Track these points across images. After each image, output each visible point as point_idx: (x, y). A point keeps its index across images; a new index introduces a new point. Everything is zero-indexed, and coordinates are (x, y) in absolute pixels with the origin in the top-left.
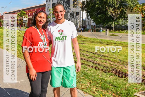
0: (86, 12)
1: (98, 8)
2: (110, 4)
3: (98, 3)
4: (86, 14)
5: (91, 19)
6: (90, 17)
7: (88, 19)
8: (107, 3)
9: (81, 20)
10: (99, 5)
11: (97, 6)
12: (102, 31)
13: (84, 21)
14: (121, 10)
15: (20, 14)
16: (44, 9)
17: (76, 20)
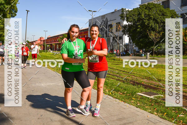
0: (128, 36)
1: (140, 32)
2: (152, 28)
3: (140, 27)
4: (128, 38)
5: (133, 43)
6: (132, 41)
7: (130, 43)
8: (149, 27)
9: (124, 44)
10: (140, 29)
11: (138, 30)
12: (143, 55)
13: (126, 45)
14: (161, 34)
15: (63, 37)
16: (87, 33)
17: (119, 44)
